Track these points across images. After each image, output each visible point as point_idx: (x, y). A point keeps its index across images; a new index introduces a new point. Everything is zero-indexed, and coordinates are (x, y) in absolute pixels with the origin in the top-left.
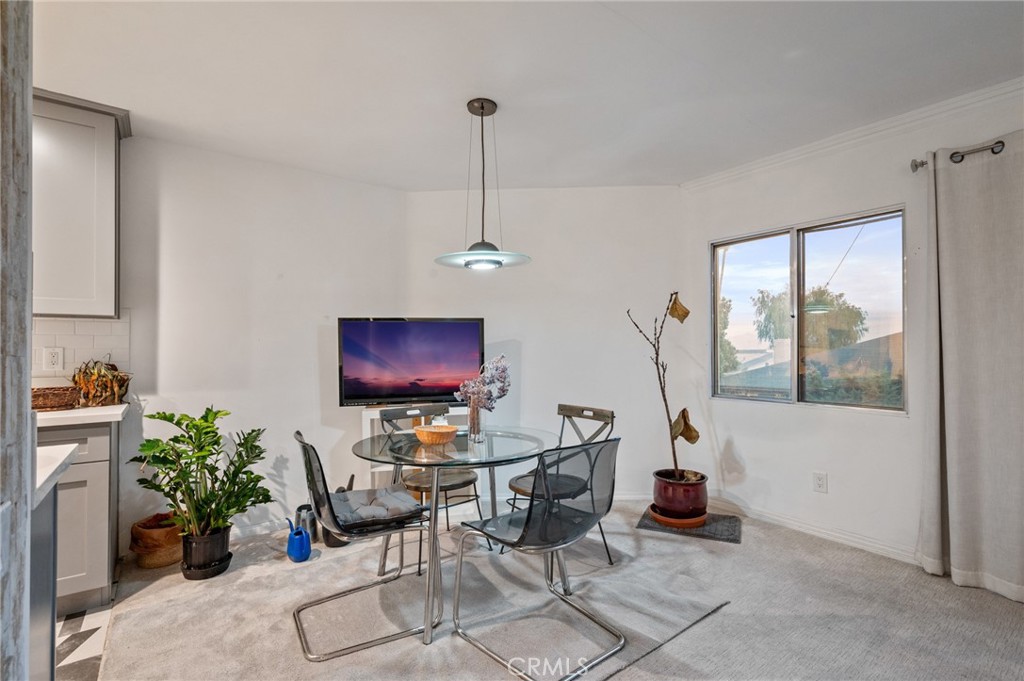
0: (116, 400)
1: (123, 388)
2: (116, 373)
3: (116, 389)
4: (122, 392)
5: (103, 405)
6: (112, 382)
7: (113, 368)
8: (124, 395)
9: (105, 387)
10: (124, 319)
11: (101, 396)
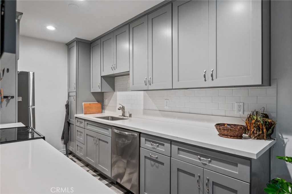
0: (265, 137)
1: (271, 130)
2: (267, 120)
3: (265, 130)
4: (269, 132)
5: (257, 139)
6: (262, 125)
7: (266, 116)
8: (271, 134)
9: (259, 128)
10: (274, 86)
11: (257, 133)
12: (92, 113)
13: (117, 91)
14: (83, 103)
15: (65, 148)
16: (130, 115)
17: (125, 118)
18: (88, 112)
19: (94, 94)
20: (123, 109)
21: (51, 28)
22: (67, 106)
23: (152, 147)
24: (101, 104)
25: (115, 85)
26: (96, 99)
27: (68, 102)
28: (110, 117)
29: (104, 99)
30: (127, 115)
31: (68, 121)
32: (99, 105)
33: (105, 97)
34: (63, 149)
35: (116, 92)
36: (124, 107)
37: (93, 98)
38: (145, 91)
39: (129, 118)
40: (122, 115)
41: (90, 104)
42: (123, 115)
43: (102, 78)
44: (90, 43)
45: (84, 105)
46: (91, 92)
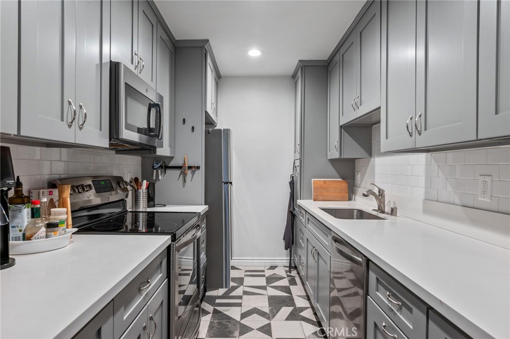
12: (327, 199)
13: (376, 156)
14: (313, 180)
15: (289, 256)
16: (393, 212)
17: (381, 215)
18: (320, 198)
19: (333, 161)
20: (380, 196)
21: (254, 53)
22: (292, 184)
23: (389, 306)
24: (347, 182)
25: (373, 142)
26: (337, 173)
27: (293, 177)
28: (355, 211)
29: (356, 173)
30: (387, 209)
31: (291, 209)
32: (344, 185)
33: (357, 169)
34: (287, 257)
35: (374, 158)
36: (383, 191)
37: (331, 170)
38: (429, 154)
39: (389, 217)
40: (377, 209)
41: (325, 181)
42: (379, 209)
43: (342, 129)
44: (327, 64)
45: (314, 183)
46: (328, 158)
